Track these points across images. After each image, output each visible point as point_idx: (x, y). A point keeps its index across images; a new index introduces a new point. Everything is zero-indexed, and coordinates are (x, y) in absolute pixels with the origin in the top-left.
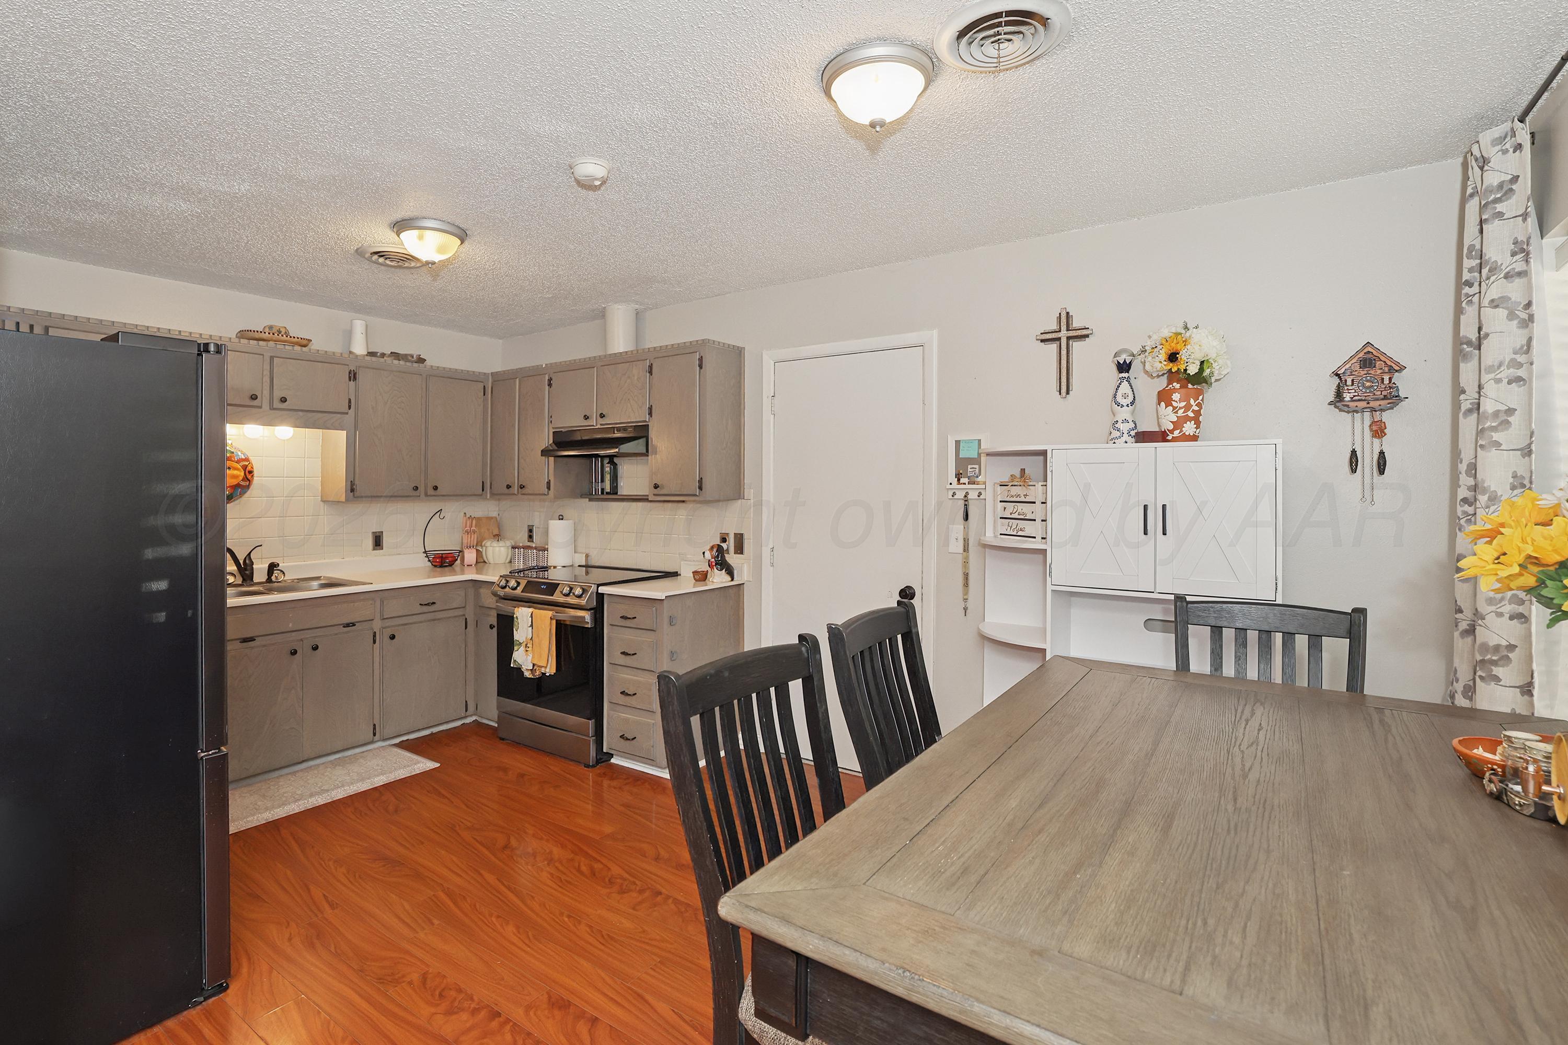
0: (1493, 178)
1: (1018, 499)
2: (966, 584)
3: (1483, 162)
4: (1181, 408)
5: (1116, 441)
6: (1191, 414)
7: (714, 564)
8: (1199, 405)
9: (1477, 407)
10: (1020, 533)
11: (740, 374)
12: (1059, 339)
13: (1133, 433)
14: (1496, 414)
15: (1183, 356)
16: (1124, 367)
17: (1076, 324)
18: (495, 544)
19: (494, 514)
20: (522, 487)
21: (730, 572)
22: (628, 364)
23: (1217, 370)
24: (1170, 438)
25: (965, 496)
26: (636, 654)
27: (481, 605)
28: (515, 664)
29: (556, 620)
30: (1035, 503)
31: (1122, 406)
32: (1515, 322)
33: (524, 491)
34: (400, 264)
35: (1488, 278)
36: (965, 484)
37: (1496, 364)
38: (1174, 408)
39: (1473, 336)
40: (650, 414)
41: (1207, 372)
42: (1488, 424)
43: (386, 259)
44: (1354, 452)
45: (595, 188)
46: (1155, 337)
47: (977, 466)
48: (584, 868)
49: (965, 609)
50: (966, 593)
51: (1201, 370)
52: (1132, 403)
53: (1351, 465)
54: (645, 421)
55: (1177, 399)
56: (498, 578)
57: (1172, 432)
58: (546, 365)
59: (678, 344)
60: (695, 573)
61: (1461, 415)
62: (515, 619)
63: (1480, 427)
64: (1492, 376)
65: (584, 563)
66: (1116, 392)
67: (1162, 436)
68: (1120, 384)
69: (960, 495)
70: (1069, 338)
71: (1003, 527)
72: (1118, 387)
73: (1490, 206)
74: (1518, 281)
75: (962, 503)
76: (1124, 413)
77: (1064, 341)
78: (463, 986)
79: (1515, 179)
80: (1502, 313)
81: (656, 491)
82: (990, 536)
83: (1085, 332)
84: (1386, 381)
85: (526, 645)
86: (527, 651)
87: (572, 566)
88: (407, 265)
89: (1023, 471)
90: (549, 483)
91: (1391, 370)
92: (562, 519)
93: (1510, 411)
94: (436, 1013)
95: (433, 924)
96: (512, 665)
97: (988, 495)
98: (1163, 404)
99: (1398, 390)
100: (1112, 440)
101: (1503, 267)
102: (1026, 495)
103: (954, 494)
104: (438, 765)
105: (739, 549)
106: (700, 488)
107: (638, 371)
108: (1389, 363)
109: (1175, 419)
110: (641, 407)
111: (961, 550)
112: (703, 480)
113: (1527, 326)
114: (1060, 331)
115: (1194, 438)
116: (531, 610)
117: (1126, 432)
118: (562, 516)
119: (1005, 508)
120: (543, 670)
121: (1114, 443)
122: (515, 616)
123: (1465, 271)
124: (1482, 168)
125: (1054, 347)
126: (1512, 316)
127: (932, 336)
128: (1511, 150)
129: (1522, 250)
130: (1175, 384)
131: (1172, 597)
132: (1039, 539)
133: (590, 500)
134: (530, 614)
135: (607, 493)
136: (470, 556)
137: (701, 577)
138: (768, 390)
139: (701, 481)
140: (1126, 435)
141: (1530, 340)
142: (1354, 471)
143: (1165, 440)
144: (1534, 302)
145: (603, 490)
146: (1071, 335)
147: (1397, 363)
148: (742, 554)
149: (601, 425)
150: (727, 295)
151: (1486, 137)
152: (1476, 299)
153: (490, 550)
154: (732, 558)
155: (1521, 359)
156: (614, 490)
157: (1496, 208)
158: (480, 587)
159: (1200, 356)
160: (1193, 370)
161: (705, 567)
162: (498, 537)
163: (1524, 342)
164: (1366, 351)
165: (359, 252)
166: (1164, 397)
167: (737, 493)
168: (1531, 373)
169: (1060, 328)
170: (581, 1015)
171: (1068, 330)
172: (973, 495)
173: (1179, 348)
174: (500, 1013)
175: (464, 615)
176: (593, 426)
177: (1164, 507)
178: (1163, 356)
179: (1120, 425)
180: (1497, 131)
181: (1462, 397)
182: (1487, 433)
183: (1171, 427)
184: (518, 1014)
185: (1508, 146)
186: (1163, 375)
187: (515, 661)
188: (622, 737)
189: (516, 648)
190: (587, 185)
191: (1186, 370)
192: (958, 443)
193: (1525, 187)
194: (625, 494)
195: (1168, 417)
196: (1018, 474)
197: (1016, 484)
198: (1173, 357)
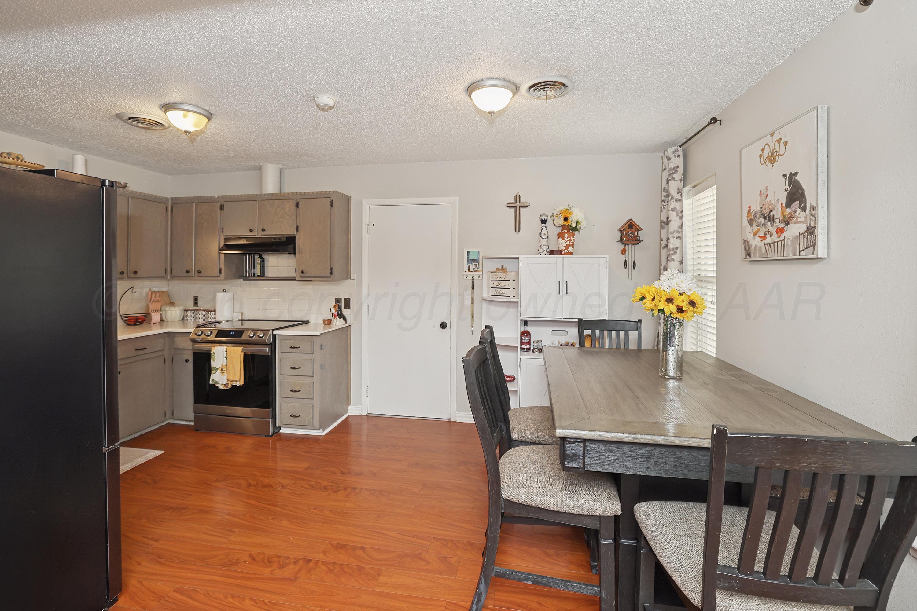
0: (672, 165)
1: (501, 279)
2: (473, 319)
3: (669, 159)
4: (568, 241)
5: (541, 254)
6: (571, 244)
7: (337, 315)
8: (574, 240)
9: (667, 246)
10: (502, 295)
11: (348, 211)
12: (516, 207)
13: (548, 250)
14: (673, 249)
15: (570, 219)
16: (544, 222)
17: (522, 201)
18: (172, 308)
19: (165, 289)
20: (199, 272)
21: (345, 319)
22: (283, 200)
23: (582, 226)
24: (563, 253)
25: (473, 278)
26: (300, 367)
27: (176, 348)
28: (214, 382)
29: (244, 352)
30: (510, 281)
31: (544, 239)
32: (678, 217)
33: (200, 275)
34: (149, 127)
35: (671, 201)
36: (472, 272)
37: (673, 231)
38: (565, 241)
39: (665, 220)
40: (297, 230)
41: (578, 226)
42: (671, 252)
43: (139, 122)
44: (626, 261)
45: (327, 111)
46: (558, 210)
47: (477, 263)
48: (305, 486)
49: (472, 331)
50: (472, 324)
51: (577, 225)
52: (548, 237)
53: (625, 265)
54: (294, 235)
55: (567, 237)
56: (193, 330)
57: (564, 250)
58: (218, 196)
59: (317, 192)
60: (324, 320)
61: (661, 249)
62: (212, 354)
63: (669, 253)
64: (672, 235)
65: (240, 319)
66: (541, 232)
67: (560, 253)
68: (543, 229)
69: (470, 277)
70: (520, 207)
71: (493, 292)
72: (542, 230)
73: (671, 175)
74: (679, 203)
75: (471, 281)
76: (544, 242)
77: (518, 208)
78: (279, 554)
79: (678, 167)
80: (674, 213)
81: (302, 275)
82: (485, 295)
83: (527, 205)
84: (636, 234)
85: (222, 370)
86: (222, 373)
87: (232, 320)
88: (154, 128)
89: (503, 266)
90: (220, 270)
91: (638, 230)
92: (225, 292)
93: (677, 248)
94: (272, 570)
95: (235, 532)
96: (211, 383)
97: (485, 277)
98: (560, 239)
99: (640, 238)
100: (540, 253)
101: (675, 197)
102: (505, 277)
103: (467, 277)
104: (163, 452)
105: (348, 306)
106: (331, 273)
107: (289, 206)
108: (637, 227)
109: (565, 245)
110: (291, 227)
111: (470, 303)
112: (333, 269)
113: (681, 219)
114: (516, 203)
115: (571, 254)
116: (225, 348)
117: (545, 250)
118: (225, 290)
119: (493, 283)
120: (234, 384)
121: (541, 255)
122: (212, 352)
123: (663, 196)
124: (668, 161)
125: (513, 210)
126: (677, 215)
127: (455, 200)
128: (677, 156)
129: (680, 192)
130: (565, 230)
131: (577, 320)
132: (512, 297)
133: (244, 280)
134: (225, 350)
135: (258, 276)
136: (156, 317)
137: (327, 322)
138: (365, 221)
139: (331, 269)
140: (545, 251)
141: (682, 224)
142: (626, 268)
143: (562, 254)
144: (683, 211)
145: (254, 274)
146: (521, 205)
147: (640, 228)
148: (350, 309)
149: (262, 235)
150: (340, 166)
151: (671, 150)
152: (666, 207)
153: (169, 313)
154: (345, 312)
155: (680, 230)
156: (262, 274)
157: (672, 176)
158: (175, 336)
159: (576, 219)
160: (574, 225)
161: (329, 317)
162: (172, 304)
163: (681, 224)
164: (630, 222)
165: (119, 116)
166: (560, 236)
167: (347, 276)
168: (682, 235)
169: (516, 202)
170: (355, 548)
171: (519, 203)
172: (476, 277)
173: (568, 215)
174: (311, 560)
175: (163, 355)
176: (256, 235)
177: (567, 282)
178: (562, 219)
179: (543, 247)
180: (673, 149)
181: (662, 242)
182: (671, 255)
183: (564, 248)
184: (321, 557)
185: (676, 155)
186: (560, 227)
187: (213, 380)
188: (291, 416)
189: (213, 372)
190: (321, 108)
191: (571, 225)
192: (468, 252)
193: (680, 170)
194: (270, 276)
195: (562, 244)
196: (501, 268)
197: (500, 272)
198: (566, 219)
